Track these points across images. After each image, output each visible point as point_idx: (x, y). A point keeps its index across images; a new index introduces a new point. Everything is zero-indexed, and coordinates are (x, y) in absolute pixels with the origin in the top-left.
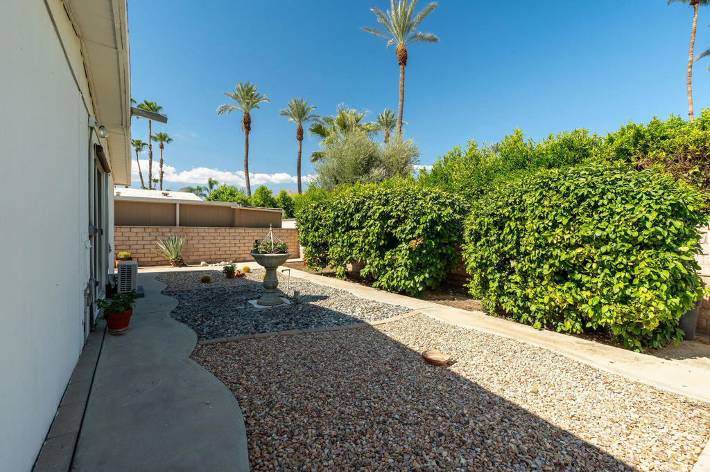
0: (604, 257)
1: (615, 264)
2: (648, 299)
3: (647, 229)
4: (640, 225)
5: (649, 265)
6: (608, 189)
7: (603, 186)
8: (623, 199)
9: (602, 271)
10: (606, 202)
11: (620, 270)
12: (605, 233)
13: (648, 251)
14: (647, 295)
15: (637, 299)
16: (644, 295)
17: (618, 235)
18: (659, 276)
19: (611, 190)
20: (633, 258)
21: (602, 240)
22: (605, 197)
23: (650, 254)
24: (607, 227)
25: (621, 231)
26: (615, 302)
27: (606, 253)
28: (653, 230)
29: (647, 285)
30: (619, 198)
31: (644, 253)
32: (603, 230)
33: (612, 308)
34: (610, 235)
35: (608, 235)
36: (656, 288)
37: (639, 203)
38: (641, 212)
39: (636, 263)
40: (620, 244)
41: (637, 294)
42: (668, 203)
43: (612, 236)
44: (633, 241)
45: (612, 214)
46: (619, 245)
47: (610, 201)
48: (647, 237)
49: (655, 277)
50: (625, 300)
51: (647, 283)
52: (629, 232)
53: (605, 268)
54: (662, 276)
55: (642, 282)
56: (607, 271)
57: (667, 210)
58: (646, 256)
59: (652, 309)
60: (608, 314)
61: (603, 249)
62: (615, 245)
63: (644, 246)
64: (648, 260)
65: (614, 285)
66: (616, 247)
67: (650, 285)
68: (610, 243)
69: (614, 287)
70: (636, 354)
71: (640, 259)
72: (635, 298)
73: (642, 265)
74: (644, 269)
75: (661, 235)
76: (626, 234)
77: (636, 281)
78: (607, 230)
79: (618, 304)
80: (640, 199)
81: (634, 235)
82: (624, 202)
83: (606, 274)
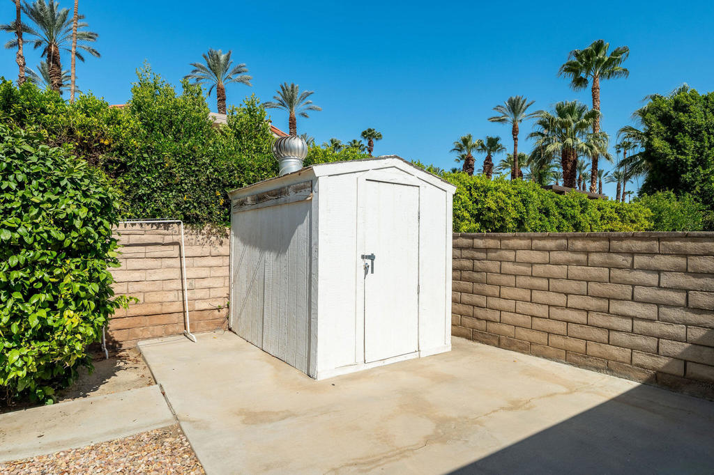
0: (15, 274)
1: (28, 283)
2: (75, 325)
3: (76, 230)
4: (66, 225)
5: (76, 279)
6: (16, 166)
7: (9, 160)
8: (40, 184)
9: (10, 297)
10: (13, 186)
11: (37, 291)
12: (17, 236)
13: (75, 260)
14: (73, 320)
15: (61, 328)
16: (70, 321)
17: (38, 238)
18: (87, 291)
19: (21, 168)
20: (57, 272)
21: (11, 247)
22: (11, 177)
23: (78, 264)
24: (20, 225)
25: (42, 233)
26: (28, 341)
27: (17, 267)
28: (84, 231)
29: (73, 307)
30: (34, 183)
31: (71, 263)
32: (14, 230)
33: (24, 351)
34: (26, 239)
35: (21, 239)
36: (84, 308)
37: (62, 193)
38: (68, 205)
39: (61, 278)
40: (41, 251)
41: (62, 322)
42: (97, 196)
43: (29, 240)
44: (58, 245)
45: (25, 208)
46: (38, 253)
47: (21, 185)
48: (76, 241)
49: (83, 294)
50: (43, 333)
51: (73, 303)
52: (53, 234)
53: (13, 291)
54: (90, 291)
55: (67, 303)
56: (17, 295)
57: (97, 205)
58: (73, 267)
59: (79, 336)
60: (20, 364)
61: (13, 261)
62: (32, 253)
63: (71, 253)
64: (76, 273)
65: (28, 316)
66: (34, 256)
67: (76, 305)
68: (23, 251)
69: (30, 320)
70: (50, 406)
71: (65, 272)
72: (57, 328)
73: (68, 279)
74: (70, 286)
75: (92, 238)
76: (50, 237)
77: (60, 305)
78: (20, 230)
79: (33, 343)
80: (64, 188)
81: (59, 239)
82: (41, 189)
83: (18, 300)
